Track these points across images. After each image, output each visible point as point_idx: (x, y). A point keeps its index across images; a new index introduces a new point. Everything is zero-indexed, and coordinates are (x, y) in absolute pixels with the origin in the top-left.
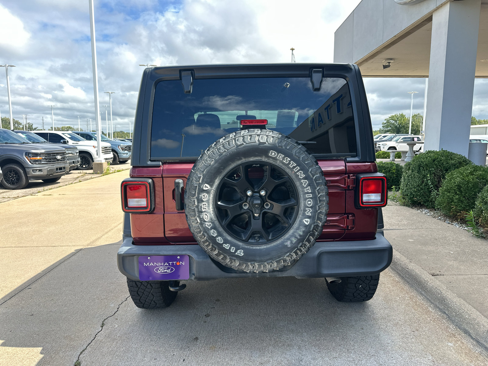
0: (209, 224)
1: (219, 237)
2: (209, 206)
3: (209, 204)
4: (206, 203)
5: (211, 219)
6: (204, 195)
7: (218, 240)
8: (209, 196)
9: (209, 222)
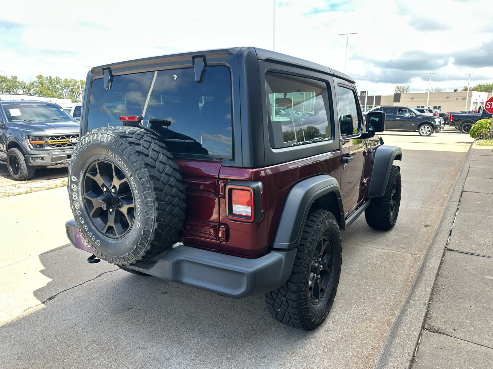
0: (78, 212)
1: (85, 225)
2: (78, 196)
3: (78, 194)
4: (76, 193)
5: (81, 207)
6: (73, 186)
7: (85, 227)
8: (78, 187)
9: (79, 210)
